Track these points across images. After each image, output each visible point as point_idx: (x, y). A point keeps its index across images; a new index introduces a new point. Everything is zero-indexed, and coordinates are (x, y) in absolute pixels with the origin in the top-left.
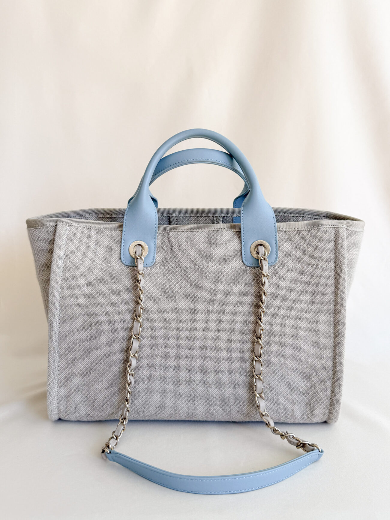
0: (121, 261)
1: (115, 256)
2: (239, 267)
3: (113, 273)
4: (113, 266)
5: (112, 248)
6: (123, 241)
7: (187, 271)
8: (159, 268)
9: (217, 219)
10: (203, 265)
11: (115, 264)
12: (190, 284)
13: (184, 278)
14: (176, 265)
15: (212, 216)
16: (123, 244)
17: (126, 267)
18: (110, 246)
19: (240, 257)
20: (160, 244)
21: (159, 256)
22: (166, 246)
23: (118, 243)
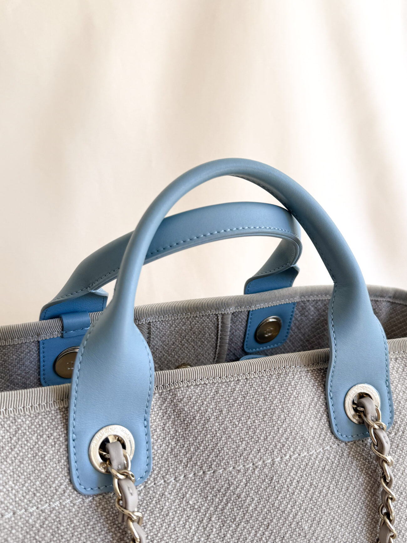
0: (75, 489)
1: (57, 478)
2: (328, 448)
3: (62, 528)
4: (57, 508)
5: (46, 458)
6: (72, 436)
7: (230, 478)
8: (165, 481)
9: (222, 318)
10: (262, 460)
11: (61, 501)
12: (242, 510)
13: (226, 498)
14: (201, 468)
15: (215, 314)
16: (72, 443)
17: (87, 501)
18: (40, 454)
19: (327, 425)
20: (157, 420)
21: (159, 451)
22: (170, 422)
23: (58, 442)
